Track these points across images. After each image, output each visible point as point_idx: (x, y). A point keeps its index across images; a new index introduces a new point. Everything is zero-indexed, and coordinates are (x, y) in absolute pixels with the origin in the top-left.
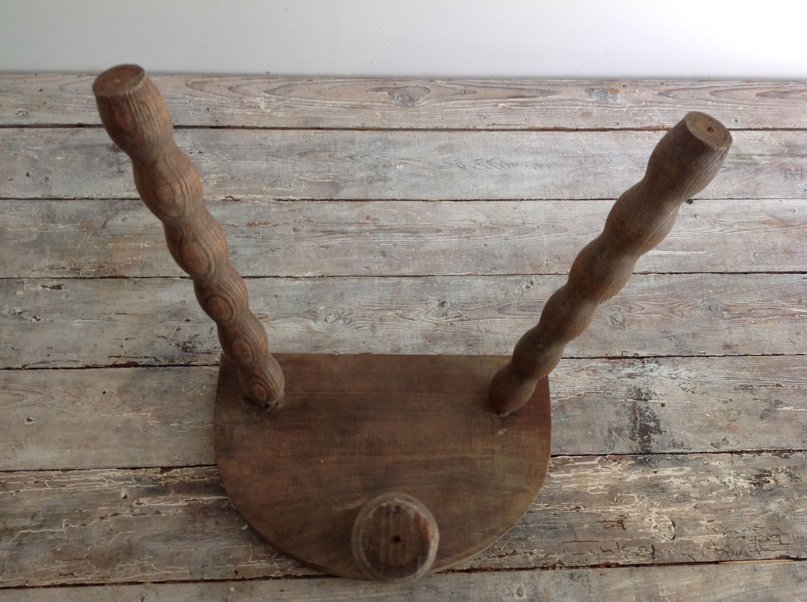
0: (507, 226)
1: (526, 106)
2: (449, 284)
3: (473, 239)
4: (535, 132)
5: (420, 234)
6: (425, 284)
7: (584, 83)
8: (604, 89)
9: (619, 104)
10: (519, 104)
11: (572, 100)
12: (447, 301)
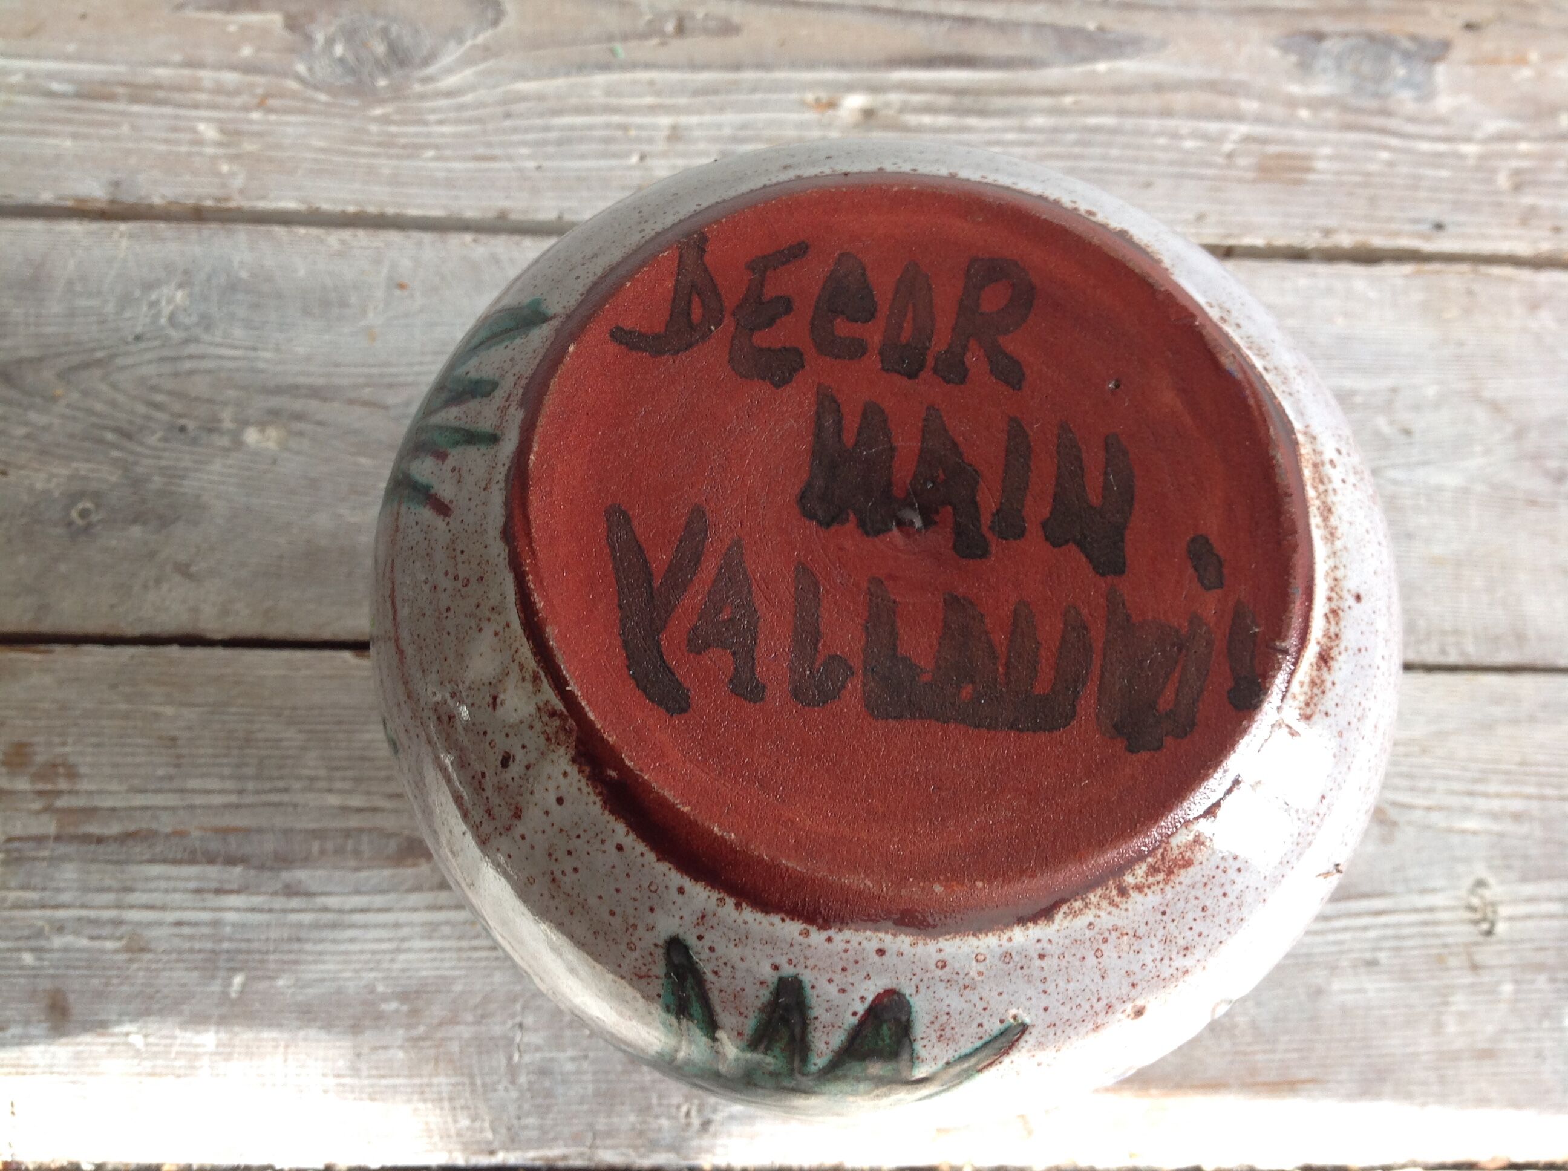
8: (1371, 36)
9: (1443, 121)
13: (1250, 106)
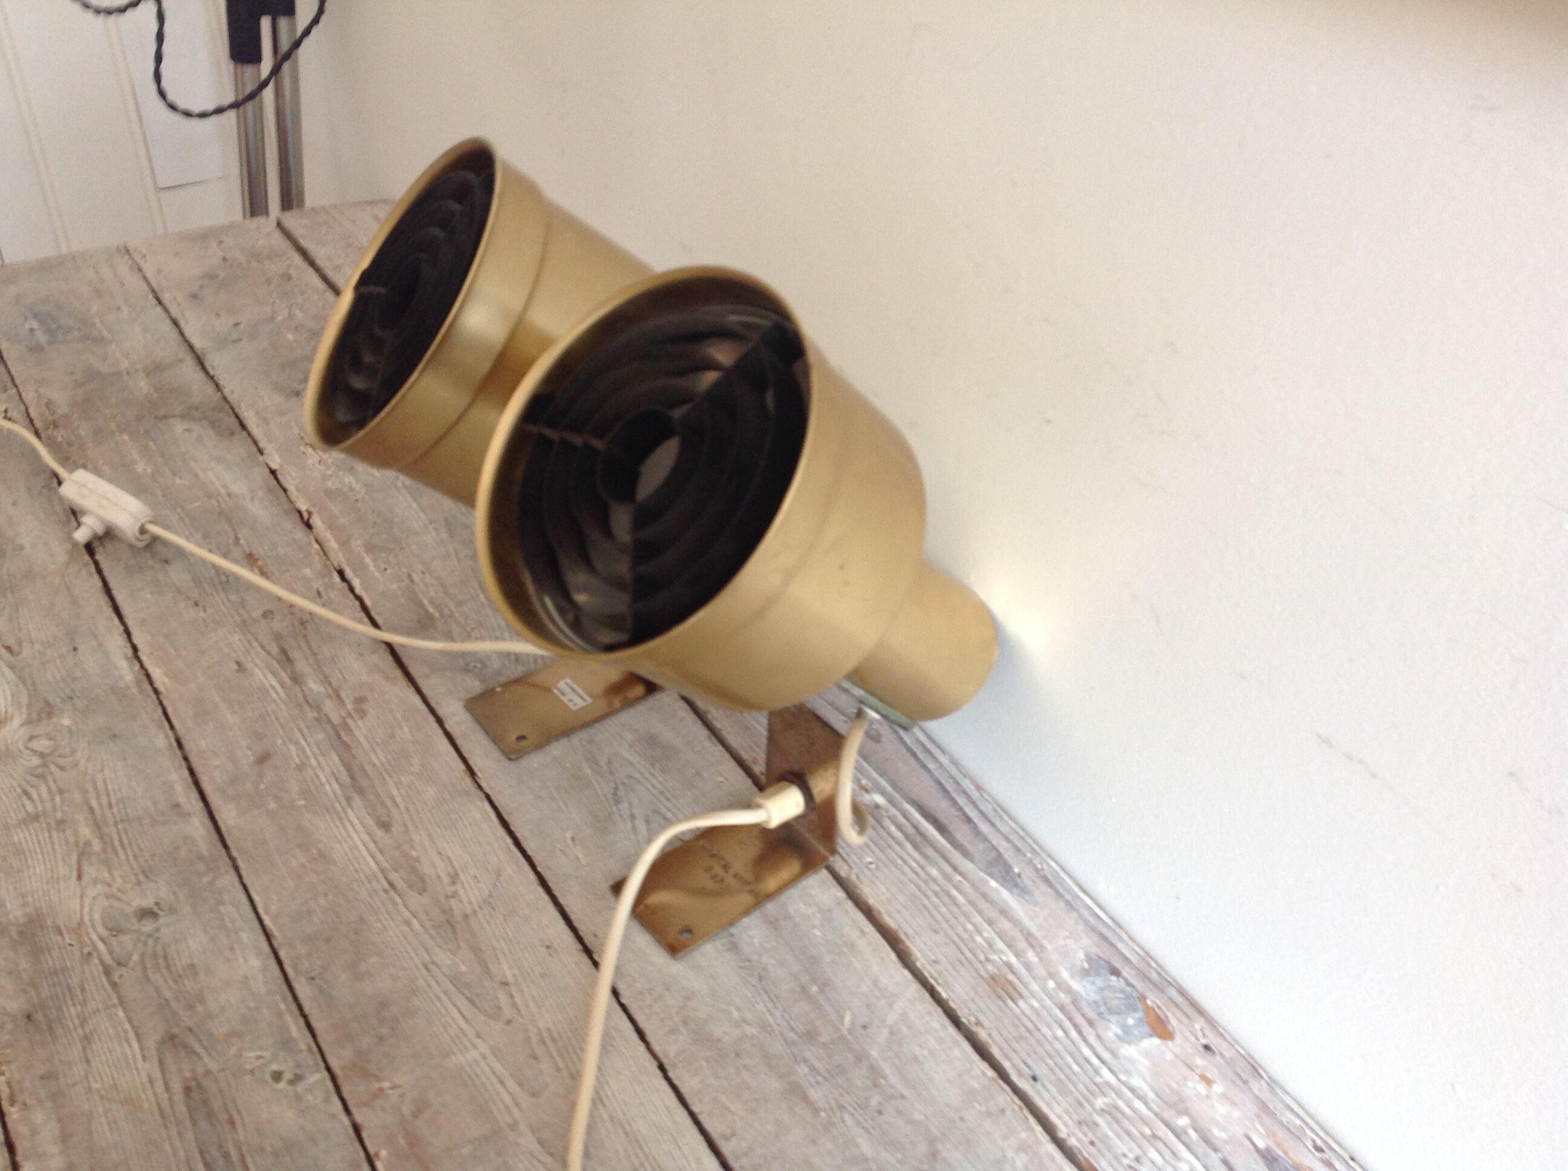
0: (476, 950)
1: (916, 846)
2: (220, 903)
3: (392, 900)
4: (841, 894)
5: (356, 797)
6: (201, 858)
7: (1120, 946)
8: (1142, 998)
9: (1114, 1054)
10: (910, 830)
11: (1029, 936)
12: (162, 920)
13: (1031, 956)
